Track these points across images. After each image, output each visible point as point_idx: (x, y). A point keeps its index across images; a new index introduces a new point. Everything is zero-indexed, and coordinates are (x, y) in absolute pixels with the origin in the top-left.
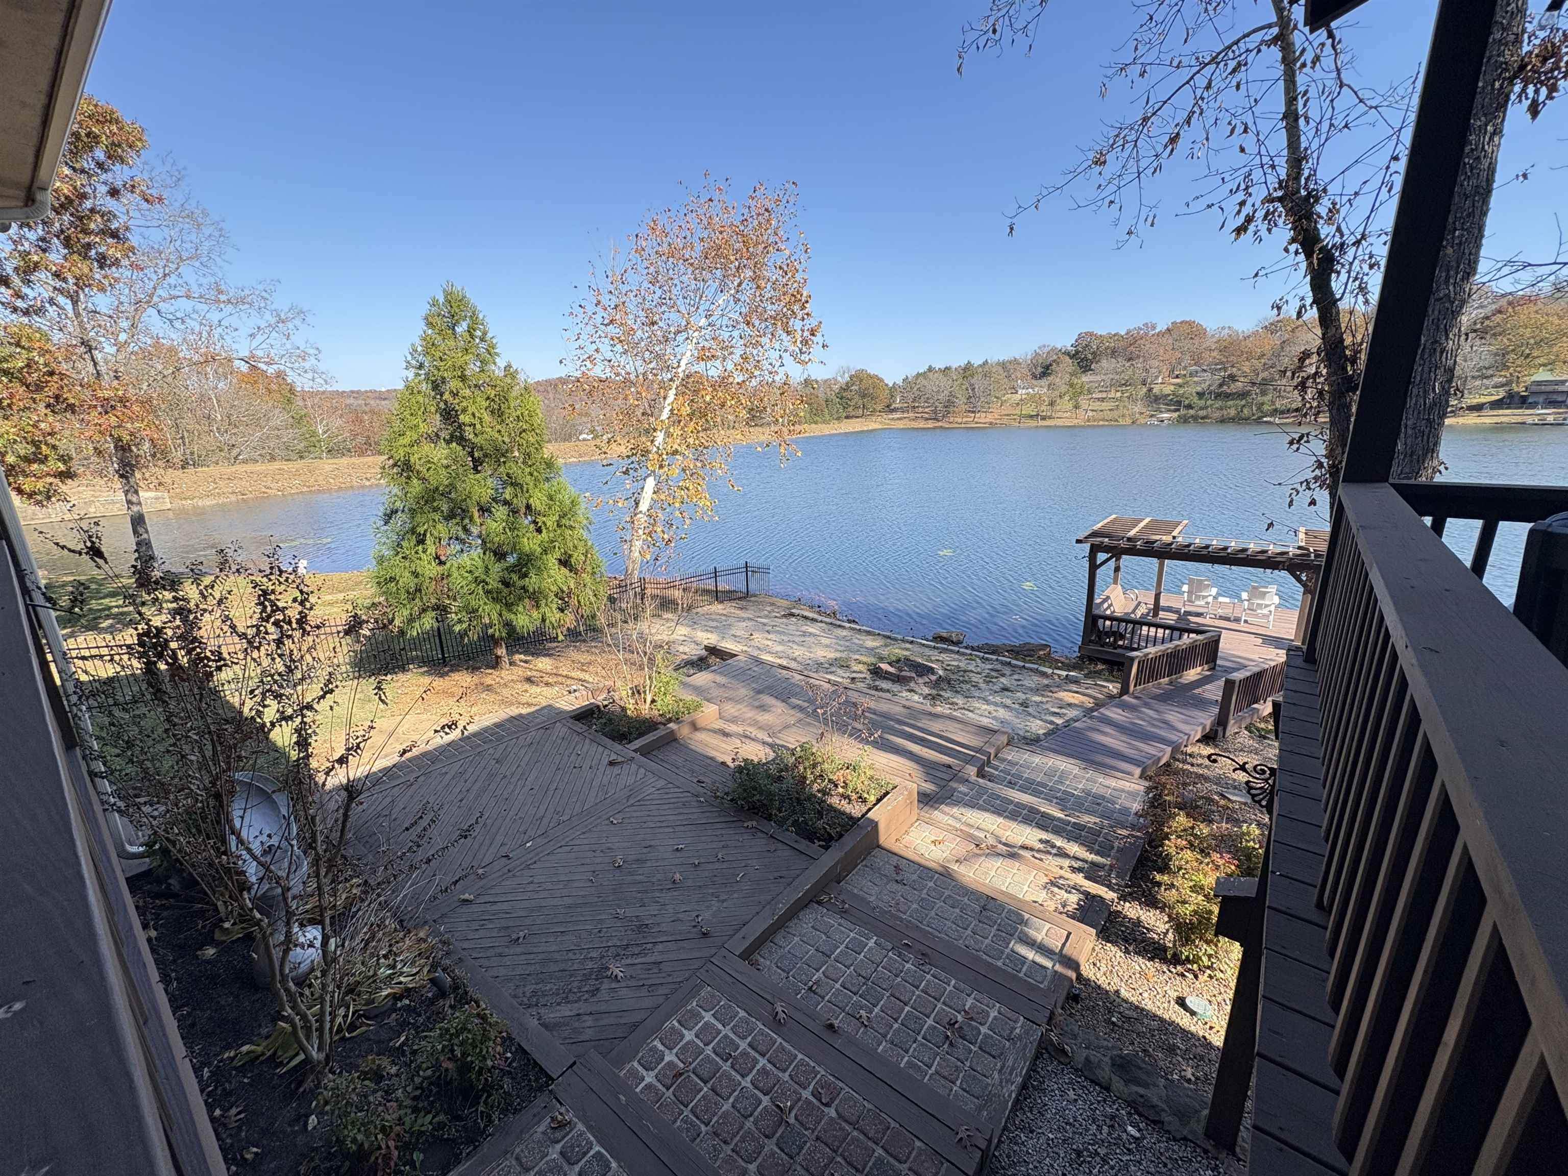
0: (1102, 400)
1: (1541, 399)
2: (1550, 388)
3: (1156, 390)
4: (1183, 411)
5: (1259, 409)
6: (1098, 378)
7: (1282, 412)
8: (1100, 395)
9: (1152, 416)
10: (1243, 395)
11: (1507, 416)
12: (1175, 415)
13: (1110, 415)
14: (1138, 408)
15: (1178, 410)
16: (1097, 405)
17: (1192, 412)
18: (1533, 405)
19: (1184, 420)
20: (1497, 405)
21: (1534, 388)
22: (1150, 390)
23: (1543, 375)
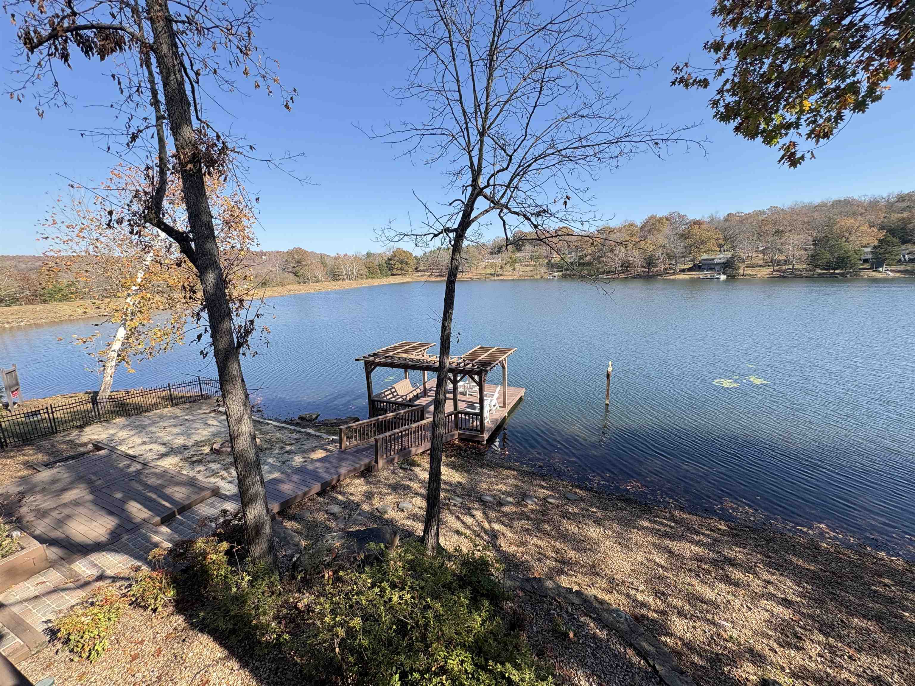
0: (527, 266)
1: (706, 267)
2: (709, 262)
3: (553, 261)
4: (564, 272)
5: (597, 270)
6: (524, 254)
7: (608, 273)
8: (526, 263)
9: (550, 274)
10: (590, 264)
11: (695, 275)
12: (561, 274)
13: (529, 274)
14: (543, 270)
15: (562, 271)
16: (525, 268)
17: (568, 272)
18: (703, 270)
19: (564, 277)
20: (690, 269)
21: (703, 262)
22: (549, 261)
23: (705, 256)
